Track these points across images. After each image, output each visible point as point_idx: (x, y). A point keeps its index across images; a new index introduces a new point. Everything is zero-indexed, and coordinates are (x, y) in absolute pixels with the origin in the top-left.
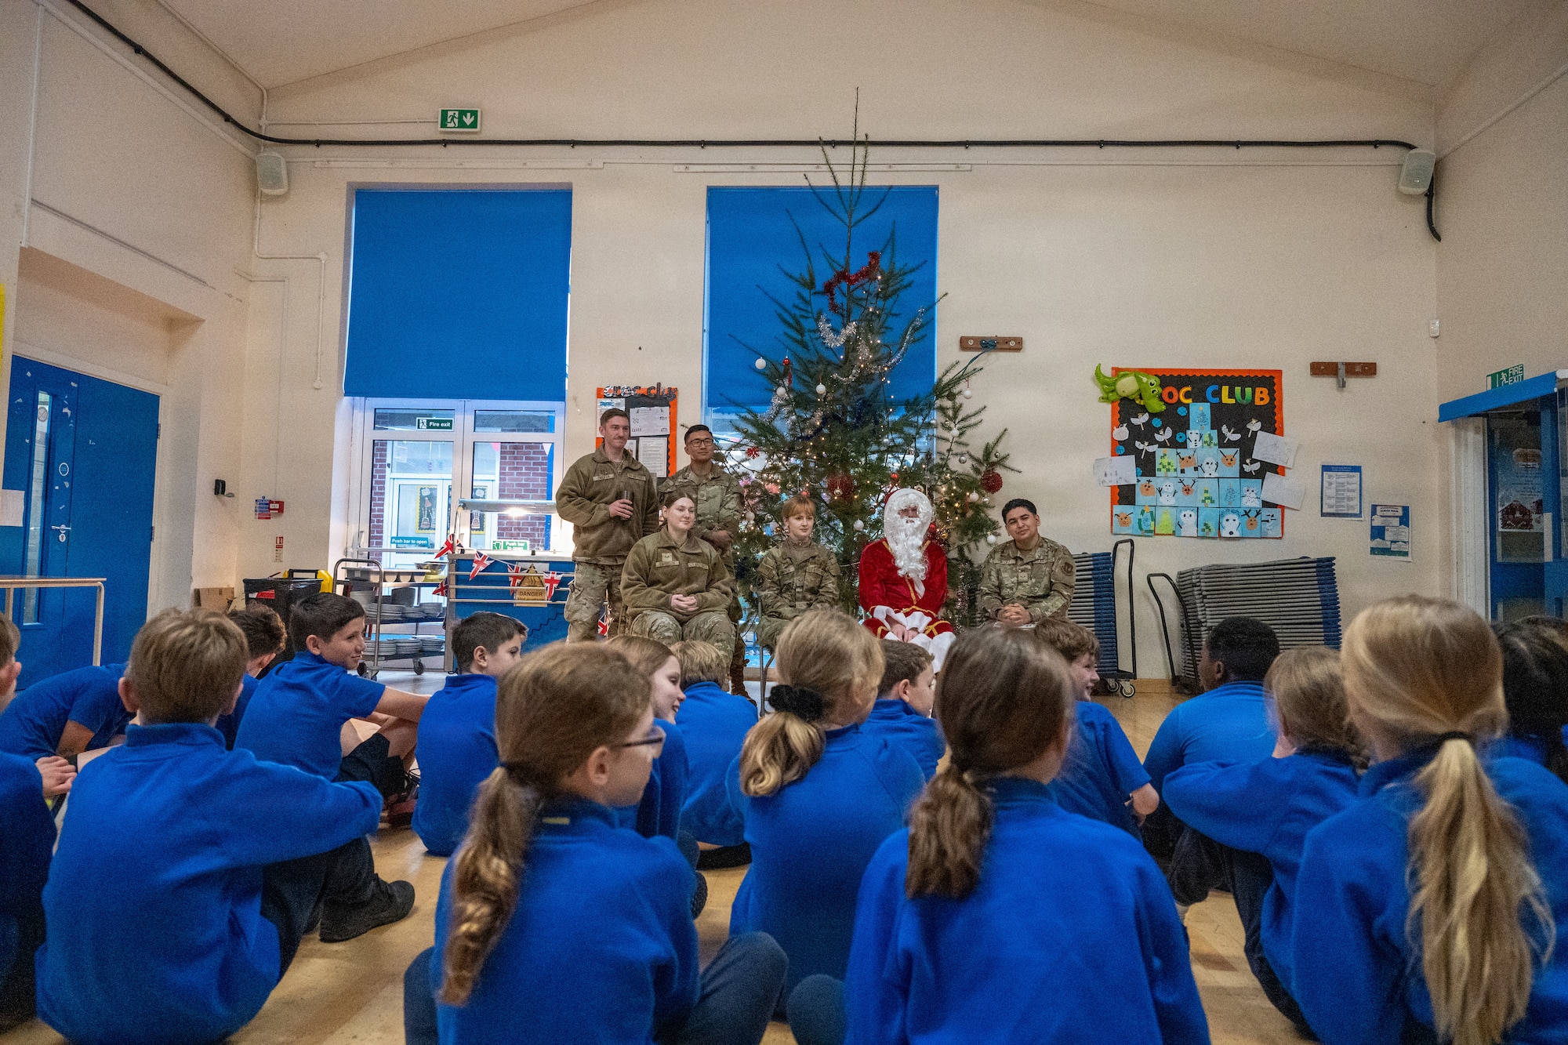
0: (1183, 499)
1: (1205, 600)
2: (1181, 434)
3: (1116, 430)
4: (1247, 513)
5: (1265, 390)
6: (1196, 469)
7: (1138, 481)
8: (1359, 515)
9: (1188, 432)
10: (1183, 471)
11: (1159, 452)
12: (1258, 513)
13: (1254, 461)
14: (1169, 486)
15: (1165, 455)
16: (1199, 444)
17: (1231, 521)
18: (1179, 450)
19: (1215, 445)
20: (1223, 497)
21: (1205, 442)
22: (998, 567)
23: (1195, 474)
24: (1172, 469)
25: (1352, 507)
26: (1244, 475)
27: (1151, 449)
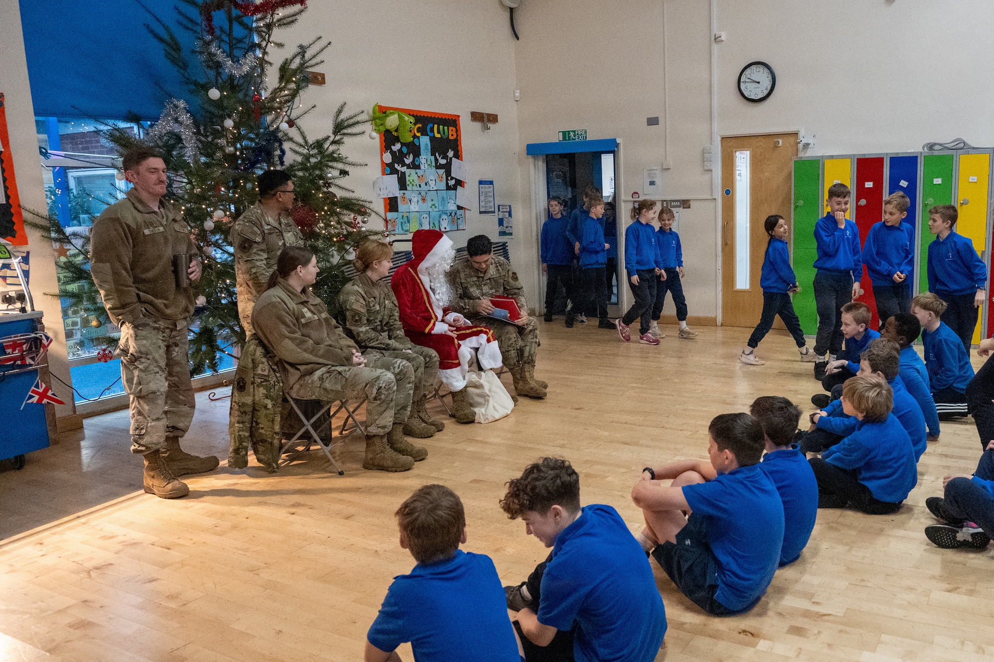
0: (422, 206)
2: (417, 159)
3: (384, 155)
4: (451, 214)
5: (454, 129)
6: (426, 184)
7: (399, 194)
8: (494, 212)
9: (420, 158)
10: (420, 186)
11: (408, 172)
12: (456, 214)
13: (452, 178)
14: (415, 197)
15: (410, 174)
16: (426, 166)
17: (444, 219)
18: (417, 171)
19: (434, 166)
20: (440, 203)
21: (429, 165)
23: (426, 188)
24: (414, 184)
25: (491, 207)
26: (449, 188)
27: (404, 169)
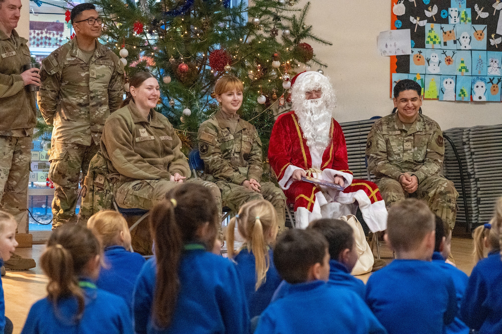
0: (446, 69)
1: (474, 156)
2: (445, 11)
3: (396, 6)
4: (491, 81)
6: (455, 42)
7: (412, 52)
9: (450, 9)
10: (445, 44)
11: (428, 26)
13: (497, 36)
14: (435, 57)
15: (432, 29)
16: (458, 20)
17: (480, 87)
18: (443, 25)
19: (469, 21)
20: (474, 66)
21: (462, 19)
22: (387, 137)
23: (454, 47)
24: (437, 42)
26: (490, 48)
27: (423, 23)
